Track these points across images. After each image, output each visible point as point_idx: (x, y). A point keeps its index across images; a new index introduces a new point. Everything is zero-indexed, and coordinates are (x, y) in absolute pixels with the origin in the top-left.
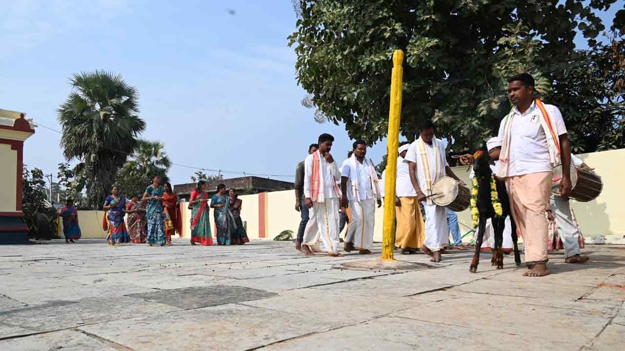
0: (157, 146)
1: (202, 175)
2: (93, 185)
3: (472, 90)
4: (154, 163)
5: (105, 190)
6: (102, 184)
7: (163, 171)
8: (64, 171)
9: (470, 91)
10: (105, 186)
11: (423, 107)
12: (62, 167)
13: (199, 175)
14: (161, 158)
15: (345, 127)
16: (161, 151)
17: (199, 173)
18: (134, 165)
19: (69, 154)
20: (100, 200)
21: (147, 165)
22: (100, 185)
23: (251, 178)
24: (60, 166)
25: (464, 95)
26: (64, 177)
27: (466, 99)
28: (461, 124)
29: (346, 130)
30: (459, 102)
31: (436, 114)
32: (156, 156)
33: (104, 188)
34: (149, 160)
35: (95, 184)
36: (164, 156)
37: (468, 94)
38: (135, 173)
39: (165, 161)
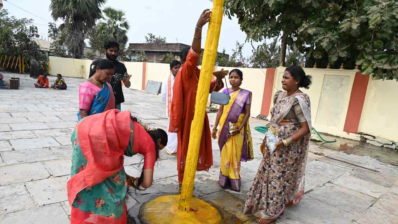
0: (121, 14)
1: (153, 35)
2: (71, 40)
3: (340, 6)
4: (118, 25)
5: (79, 44)
6: (77, 40)
7: (124, 32)
8: (52, 28)
9: (338, 5)
10: (79, 41)
11: (294, 17)
12: (51, 25)
13: (150, 36)
14: (123, 22)
15: (238, 22)
16: (123, 17)
17: (150, 34)
18: (105, 26)
19: (56, 16)
20: (76, 51)
21: (113, 26)
22: (76, 41)
23: (179, 45)
24: (49, 24)
25: (331, 9)
26: (52, 33)
27: (332, 13)
28: (323, 37)
29: (239, 23)
30: (325, 16)
31: (303, 25)
32: (120, 20)
33: (78, 43)
34: (115, 23)
35: (73, 39)
36: (125, 21)
37: (335, 9)
38: (105, 31)
39: (126, 25)
